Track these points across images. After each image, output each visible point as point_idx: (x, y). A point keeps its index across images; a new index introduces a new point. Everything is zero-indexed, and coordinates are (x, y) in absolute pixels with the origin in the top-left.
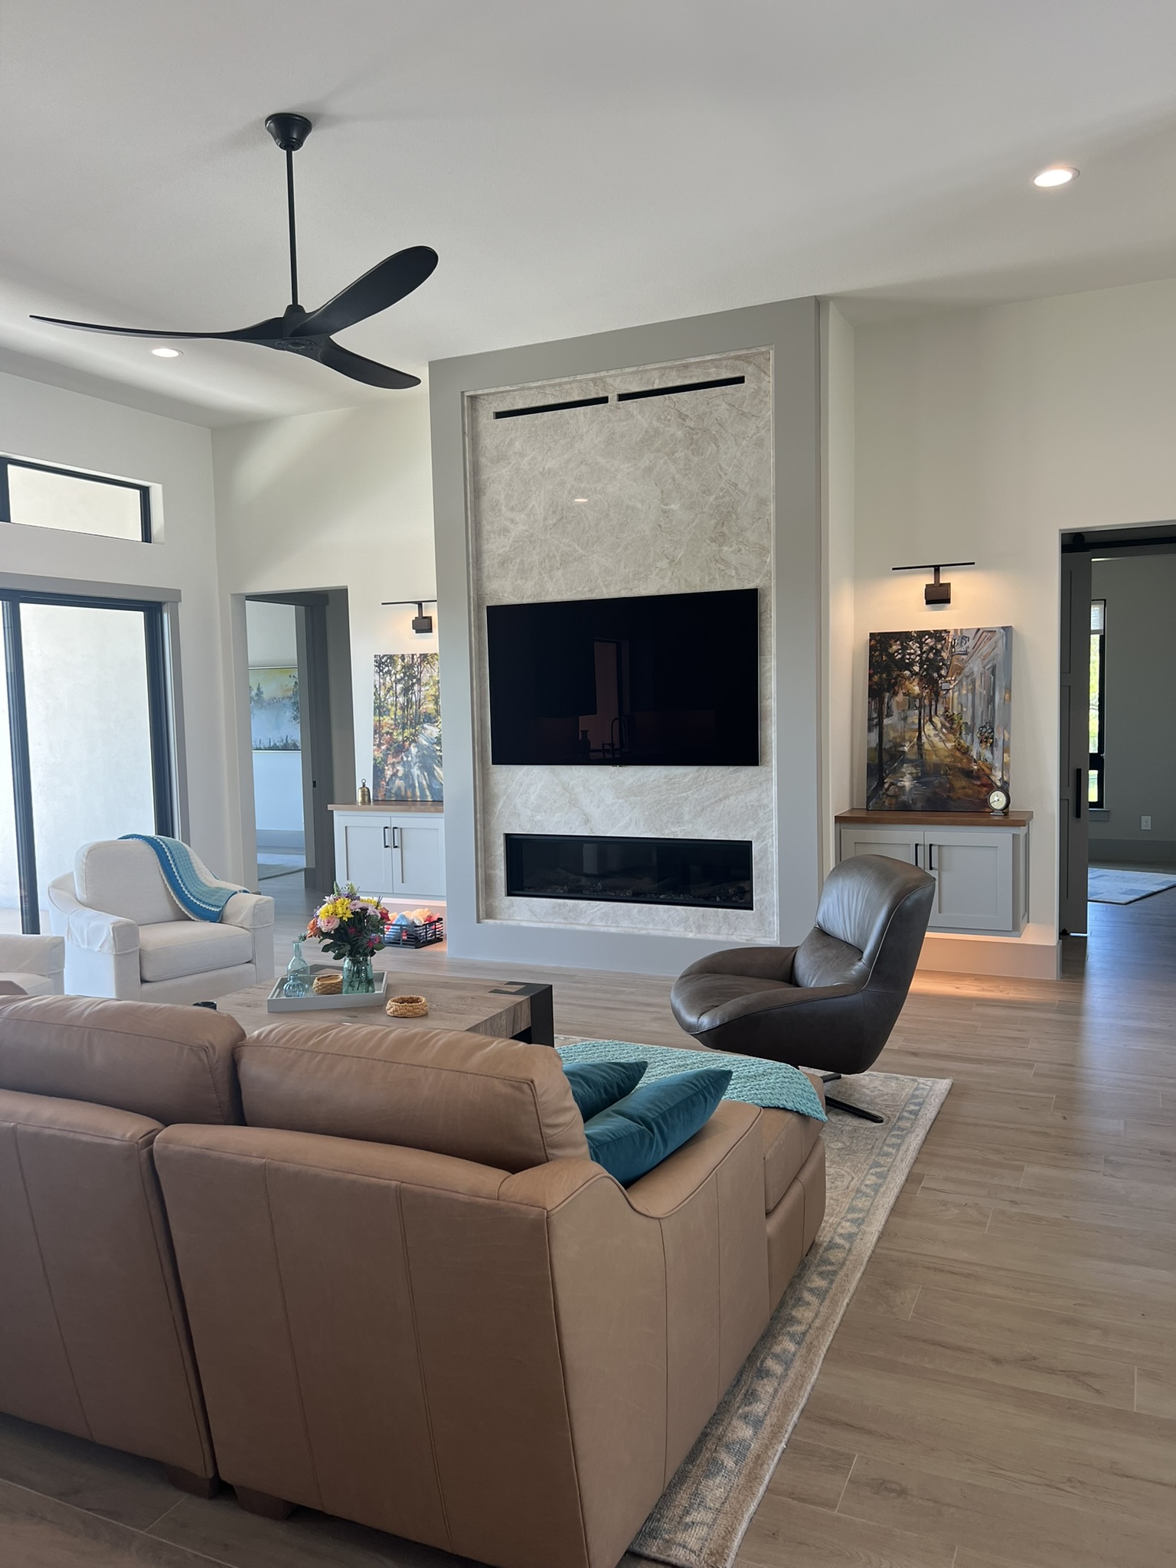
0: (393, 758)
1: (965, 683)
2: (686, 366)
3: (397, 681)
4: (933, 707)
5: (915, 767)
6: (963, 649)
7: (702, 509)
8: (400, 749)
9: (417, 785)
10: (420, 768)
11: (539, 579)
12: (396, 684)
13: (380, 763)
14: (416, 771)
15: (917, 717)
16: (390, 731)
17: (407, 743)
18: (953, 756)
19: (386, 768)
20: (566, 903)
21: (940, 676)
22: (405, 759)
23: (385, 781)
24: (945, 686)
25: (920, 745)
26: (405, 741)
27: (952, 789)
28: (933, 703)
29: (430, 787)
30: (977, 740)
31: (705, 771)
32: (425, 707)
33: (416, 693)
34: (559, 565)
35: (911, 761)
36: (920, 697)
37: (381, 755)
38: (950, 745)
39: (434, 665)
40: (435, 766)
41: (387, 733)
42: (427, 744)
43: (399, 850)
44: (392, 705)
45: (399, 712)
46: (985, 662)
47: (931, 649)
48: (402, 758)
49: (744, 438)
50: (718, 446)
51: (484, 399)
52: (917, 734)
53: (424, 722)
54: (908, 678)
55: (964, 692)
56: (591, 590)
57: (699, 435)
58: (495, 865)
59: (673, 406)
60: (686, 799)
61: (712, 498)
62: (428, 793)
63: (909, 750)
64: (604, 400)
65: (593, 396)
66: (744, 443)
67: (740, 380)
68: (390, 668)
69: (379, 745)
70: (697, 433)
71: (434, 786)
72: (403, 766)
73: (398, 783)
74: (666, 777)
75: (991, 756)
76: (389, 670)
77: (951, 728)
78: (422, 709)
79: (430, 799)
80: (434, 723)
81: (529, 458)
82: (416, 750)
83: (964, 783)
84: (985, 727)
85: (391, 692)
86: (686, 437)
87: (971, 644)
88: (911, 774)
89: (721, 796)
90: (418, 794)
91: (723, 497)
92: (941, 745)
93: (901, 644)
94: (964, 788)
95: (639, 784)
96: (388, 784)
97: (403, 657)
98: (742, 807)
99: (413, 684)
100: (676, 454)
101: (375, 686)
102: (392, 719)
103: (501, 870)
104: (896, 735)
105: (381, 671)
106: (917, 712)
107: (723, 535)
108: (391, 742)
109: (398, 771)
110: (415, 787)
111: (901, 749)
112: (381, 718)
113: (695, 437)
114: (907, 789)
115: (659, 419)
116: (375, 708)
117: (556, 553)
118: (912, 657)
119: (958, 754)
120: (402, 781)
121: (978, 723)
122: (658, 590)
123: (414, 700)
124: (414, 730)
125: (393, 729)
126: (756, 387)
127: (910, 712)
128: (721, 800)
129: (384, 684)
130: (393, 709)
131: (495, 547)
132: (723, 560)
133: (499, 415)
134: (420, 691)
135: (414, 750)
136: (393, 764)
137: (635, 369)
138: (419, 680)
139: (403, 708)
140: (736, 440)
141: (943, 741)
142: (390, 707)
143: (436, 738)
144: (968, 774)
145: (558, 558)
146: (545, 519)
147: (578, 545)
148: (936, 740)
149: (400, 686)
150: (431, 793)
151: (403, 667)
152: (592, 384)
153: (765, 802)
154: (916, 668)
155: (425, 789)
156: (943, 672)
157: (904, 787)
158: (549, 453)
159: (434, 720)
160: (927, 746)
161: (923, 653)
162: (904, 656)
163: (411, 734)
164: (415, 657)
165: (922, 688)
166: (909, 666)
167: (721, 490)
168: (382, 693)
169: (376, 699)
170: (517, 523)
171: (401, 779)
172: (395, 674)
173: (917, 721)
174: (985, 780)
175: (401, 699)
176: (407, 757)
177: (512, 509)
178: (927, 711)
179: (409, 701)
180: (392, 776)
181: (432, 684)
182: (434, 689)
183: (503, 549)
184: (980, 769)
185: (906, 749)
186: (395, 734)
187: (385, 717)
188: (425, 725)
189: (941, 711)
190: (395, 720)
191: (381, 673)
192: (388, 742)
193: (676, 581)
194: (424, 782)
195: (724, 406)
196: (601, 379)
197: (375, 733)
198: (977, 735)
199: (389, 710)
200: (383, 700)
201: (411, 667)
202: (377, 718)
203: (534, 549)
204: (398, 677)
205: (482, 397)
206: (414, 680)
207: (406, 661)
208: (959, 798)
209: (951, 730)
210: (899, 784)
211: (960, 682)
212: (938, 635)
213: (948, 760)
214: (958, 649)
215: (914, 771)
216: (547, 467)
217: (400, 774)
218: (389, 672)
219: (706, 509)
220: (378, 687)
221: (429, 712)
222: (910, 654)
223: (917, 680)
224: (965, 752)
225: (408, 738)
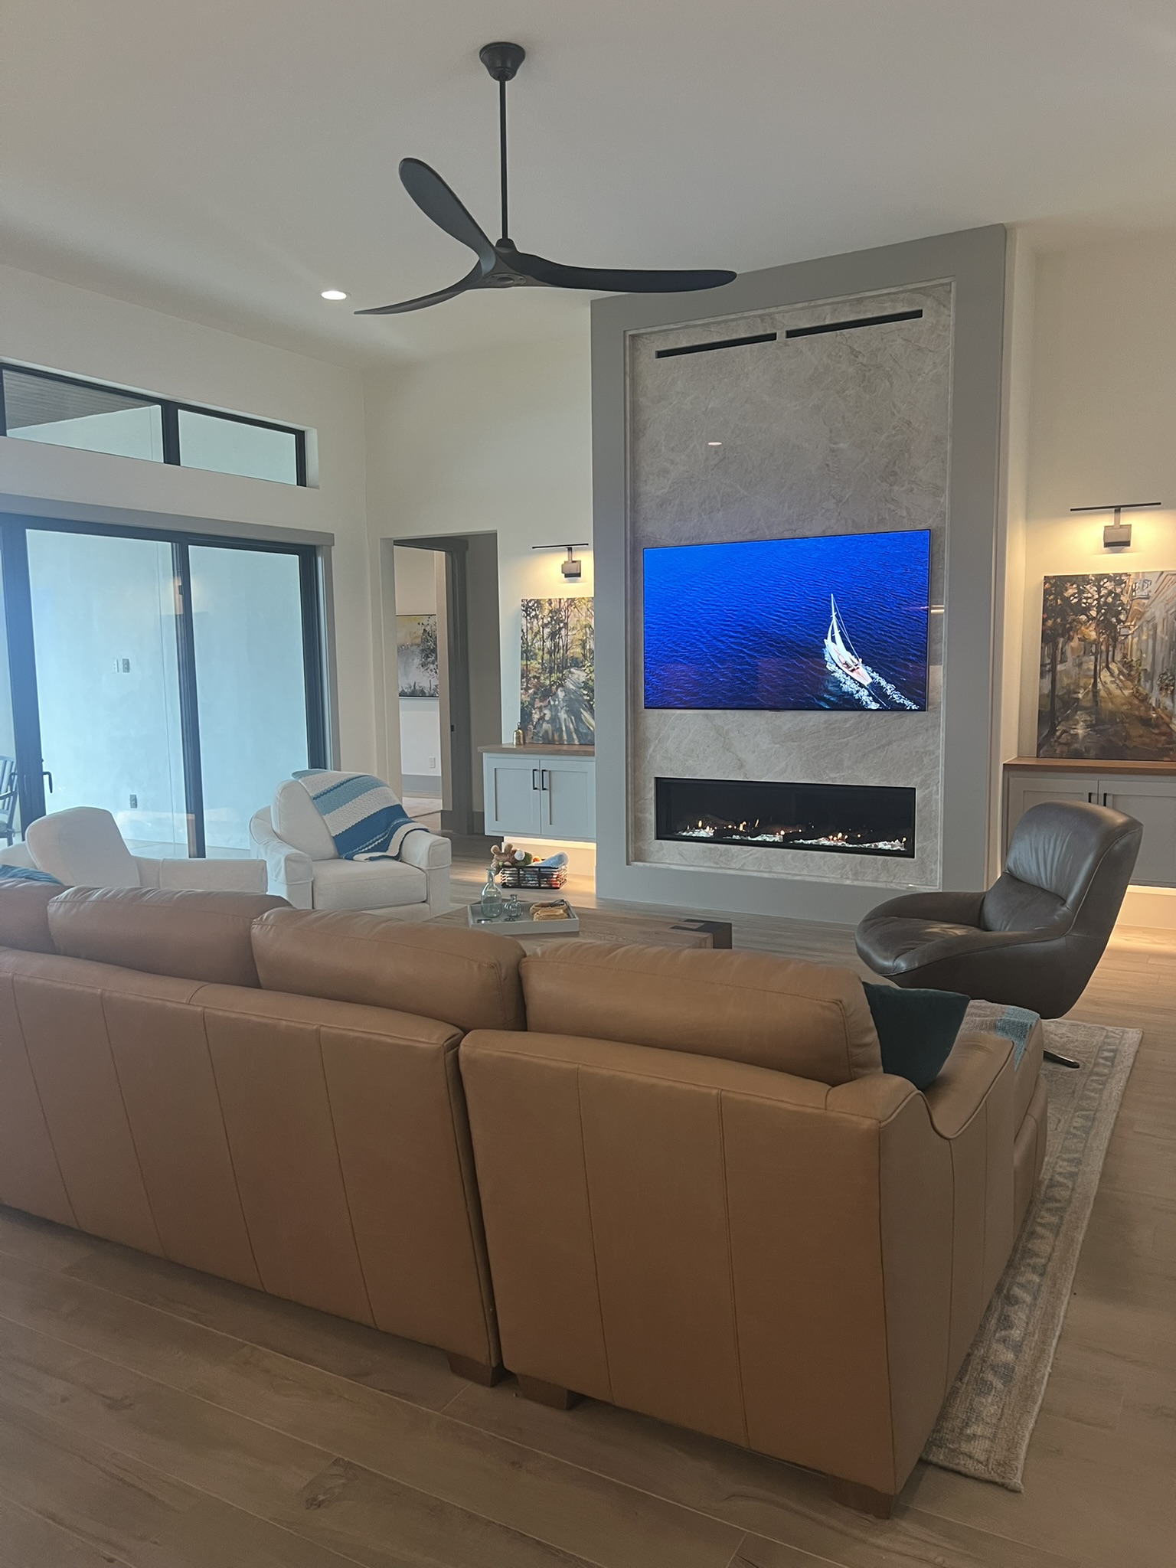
0: (540, 702)
1: (1145, 629)
2: (860, 301)
3: (544, 626)
4: (1111, 653)
5: (1090, 714)
6: (1145, 593)
7: (873, 448)
8: (547, 693)
9: (564, 729)
10: (567, 712)
11: (698, 521)
12: (543, 628)
13: (527, 706)
14: (563, 715)
15: (1093, 663)
16: (538, 675)
17: (554, 688)
18: (1130, 703)
19: (534, 711)
20: (717, 847)
21: (1119, 621)
22: (552, 703)
23: (532, 725)
24: (1124, 631)
25: (1095, 692)
26: (553, 685)
27: (1128, 737)
28: (1111, 649)
29: (577, 731)
30: (1156, 688)
31: (869, 715)
32: (572, 651)
33: (563, 638)
34: (719, 506)
35: (1085, 709)
36: (1097, 643)
37: (529, 699)
38: (1127, 692)
39: (581, 609)
40: (582, 710)
41: (535, 677)
42: (574, 688)
43: (547, 792)
44: (539, 649)
45: (546, 656)
46: (1168, 607)
47: (1110, 593)
48: (549, 701)
49: (919, 374)
50: (891, 384)
51: (646, 338)
52: (1092, 681)
53: (571, 666)
54: (1085, 623)
55: (1144, 637)
56: (752, 531)
57: (872, 372)
58: (644, 809)
59: (844, 343)
60: (847, 745)
61: (883, 437)
62: (575, 737)
63: (1083, 697)
64: (772, 337)
65: (761, 333)
66: (920, 379)
67: (918, 314)
68: (538, 612)
69: (527, 689)
70: (870, 370)
71: (580, 729)
72: (550, 710)
73: (545, 726)
74: (825, 722)
75: (1171, 705)
76: (536, 614)
77: (1129, 675)
78: (570, 653)
79: (576, 742)
80: (581, 667)
81: (690, 398)
82: (563, 694)
83: (1141, 732)
84: (1165, 674)
85: (538, 636)
86: (858, 373)
87: (1153, 588)
88: (1085, 721)
89: (883, 742)
90: (565, 737)
91: (896, 435)
92: (1118, 692)
93: (1078, 588)
94: (1141, 736)
95: (797, 729)
96: (535, 728)
97: (550, 602)
98: (906, 754)
99: (560, 629)
100: (847, 392)
101: (522, 631)
102: (539, 663)
103: (651, 813)
104: (1070, 681)
105: (528, 615)
106: (1093, 657)
107: (894, 473)
108: (539, 686)
109: (545, 714)
110: (562, 731)
111: (1075, 696)
112: (529, 663)
113: (868, 374)
114: (1080, 737)
115: (829, 356)
116: (522, 652)
117: (717, 493)
118: (1089, 601)
119: (1136, 702)
120: (549, 725)
121: (1159, 670)
122: (824, 531)
123: (561, 644)
124: (561, 675)
125: (540, 673)
126: (934, 322)
127: (1086, 658)
128: (884, 746)
129: (531, 628)
130: (541, 653)
131: (653, 489)
132: (893, 500)
133: (661, 354)
134: (567, 635)
135: (561, 694)
136: (540, 708)
137: (806, 304)
138: (566, 624)
139: (550, 653)
140: (911, 377)
141: (1120, 689)
142: (537, 651)
143: (583, 682)
144: (1146, 722)
145: (719, 499)
146: (707, 459)
147: (741, 486)
148: (1112, 687)
149: (547, 631)
150: (578, 737)
151: (551, 611)
152: (759, 321)
153: (931, 748)
154: (1094, 613)
155: (572, 733)
156: (1122, 617)
157: (1077, 734)
158: (712, 393)
159: (581, 665)
160: (1102, 693)
161: (1100, 597)
162: (1080, 600)
163: (558, 678)
164: (562, 601)
165: (1099, 634)
166: (1085, 611)
167: (894, 428)
168: (529, 638)
169: (523, 643)
170: (677, 464)
171: (548, 722)
172: (542, 619)
173: (1092, 667)
174: (1164, 729)
175: (548, 644)
176: (554, 701)
177: (673, 450)
178: (1104, 657)
179: (556, 645)
180: (539, 720)
181: (579, 628)
182: (582, 634)
183: (663, 491)
184: (1159, 717)
185: (1080, 696)
186: (542, 678)
187: (532, 661)
188: (572, 670)
189: (1118, 657)
190: (543, 664)
191: (528, 618)
192: (535, 686)
193: (843, 521)
194: (571, 726)
195: (899, 341)
196: (769, 315)
197: (522, 677)
198: (1156, 682)
199: (536, 654)
200: (530, 644)
201: (558, 611)
202: (525, 663)
203: (694, 490)
204: (545, 621)
205: (645, 336)
206: (562, 625)
207: (553, 605)
208: (1135, 747)
209: (1129, 677)
210: (1072, 732)
211: (1141, 627)
212: (1118, 579)
213: (1125, 707)
214: (1139, 593)
215: (1089, 719)
216: (710, 406)
217: (547, 718)
218: (536, 616)
219: (876, 448)
220: (525, 631)
221: (576, 656)
222: (1087, 598)
223: (1094, 625)
224: (1144, 699)
225: (555, 683)
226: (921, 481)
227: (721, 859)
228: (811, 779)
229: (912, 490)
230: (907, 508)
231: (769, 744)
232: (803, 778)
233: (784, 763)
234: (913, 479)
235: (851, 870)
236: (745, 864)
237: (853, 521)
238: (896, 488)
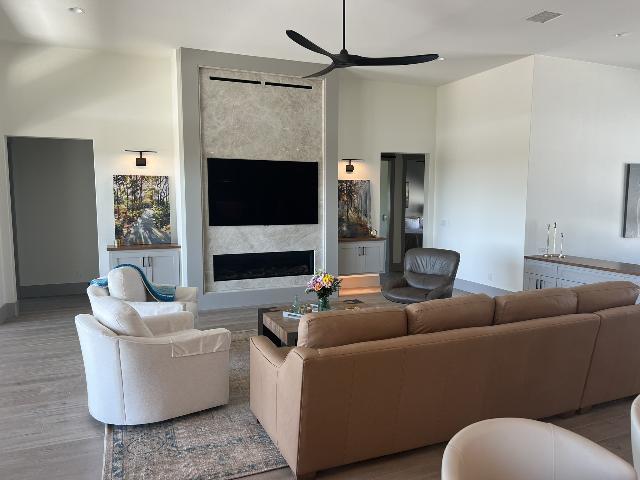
0: (127, 224)
1: (359, 197)
2: (292, 78)
3: (128, 188)
4: (351, 204)
5: (347, 223)
6: (358, 186)
7: (298, 131)
8: (131, 220)
9: (142, 237)
10: (144, 229)
11: (231, 149)
12: (127, 189)
13: (119, 227)
14: (141, 231)
15: (346, 207)
16: (125, 212)
17: (135, 218)
18: (357, 220)
19: (123, 229)
21: (352, 195)
22: (135, 225)
23: (123, 236)
24: (353, 198)
25: (348, 217)
26: (134, 216)
27: (357, 230)
28: (351, 203)
29: (150, 238)
30: (363, 215)
31: (298, 226)
32: (145, 200)
33: (140, 194)
34: (240, 144)
35: (345, 222)
36: (347, 201)
37: (120, 224)
38: (356, 216)
39: (149, 181)
40: (152, 228)
41: (123, 213)
42: (147, 218)
43: (151, 267)
44: (125, 199)
45: (130, 203)
46: (364, 191)
47: (349, 186)
48: (133, 225)
49: (312, 109)
50: (303, 110)
51: (205, 70)
52: (347, 213)
53: (145, 207)
54: (343, 195)
55: (359, 200)
56: (254, 156)
57: (297, 104)
58: (209, 269)
59: (287, 92)
60: (292, 237)
61: (301, 128)
62: (149, 240)
63: (345, 218)
64: (260, 83)
65: (255, 80)
67: (310, 88)
68: (123, 182)
69: (119, 219)
70: (296, 104)
71: (152, 237)
72: (134, 228)
73: (131, 236)
74: (284, 229)
75: (367, 220)
76: (122, 182)
77: (356, 211)
78: (144, 201)
79: (150, 243)
80: (151, 208)
81: (226, 99)
82: (141, 220)
83: (360, 228)
84: (365, 211)
85: (124, 193)
86: (292, 104)
87: (360, 185)
88: (346, 226)
89: (304, 235)
90: (143, 241)
91: (305, 128)
92: (353, 216)
93: (341, 184)
94: (360, 230)
95: (274, 232)
96: (125, 237)
97: (131, 177)
98: (311, 239)
99: (137, 190)
100: (288, 110)
101: (114, 190)
102: (126, 206)
103: (212, 271)
104: (341, 213)
105: (117, 182)
106: (346, 206)
107: (305, 141)
108: (126, 217)
109: (130, 231)
110: (142, 238)
111: (343, 218)
112: (119, 206)
113: (295, 104)
114: (345, 231)
115: (282, 95)
116: (115, 201)
117: (239, 139)
118: (344, 188)
119: (358, 219)
120: (134, 236)
121: (363, 210)
122: (281, 159)
123: (138, 197)
124: (139, 211)
125: (126, 211)
126: (316, 92)
127: (344, 206)
128: (304, 236)
129: (120, 189)
130: (126, 201)
131: (210, 133)
132: (305, 151)
133: (212, 78)
134: (142, 193)
135: (139, 221)
136: (128, 228)
137: (275, 74)
138: (141, 188)
139: (132, 201)
140: (309, 109)
141: (354, 215)
142: (124, 200)
143: (152, 215)
144: (361, 225)
145: (240, 142)
146: (234, 125)
147: (249, 138)
148: (352, 215)
149: (129, 191)
150: (151, 240)
151: (131, 181)
152: (255, 75)
153: (319, 236)
154: (345, 192)
155: (147, 239)
156: (353, 194)
157: (344, 230)
158: (236, 99)
159: (151, 207)
160: (350, 217)
161: (347, 187)
162: (342, 188)
163: (138, 213)
164: (138, 177)
165: (347, 198)
166: (343, 191)
167: (305, 125)
168: (119, 193)
169: (115, 196)
170: (221, 125)
171: (132, 234)
172: (127, 185)
173: (346, 209)
174: (365, 227)
175: (131, 197)
176: (136, 224)
177: (219, 119)
178: (349, 206)
179: (135, 198)
180: (127, 233)
181: (148, 190)
182: (150, 192)
183: (214, 135)
184: (364, 224)
185: (344, 218)
186: (128, 213)
187: (121, 205)
188: (146, 209)
189: (353, 206)
190: (128, 206)
191: (118, 184)
192: (124, 217)
193: (288, 156)
194: (147, 236)
195: (305, 96)
196: (259, 74)
197: (115, 212)
198: (363, 213)
199: (124, 202)
200: (119, 197)
201: (136, 181)
202: (117, 206)
203: (229, 137)
204: (128, 186)
205: (204, 69)
206: (138, 188)
207: (133, 178)
208: (359, 233)
209: (356, 212)
210: (343, 229)
211: (358, 197)
212: (351, 182)
213: (356, 221)
214: (356, 186)
215: (347, 225)
216: (235, 104)
217: (132, 232)
218: (123, 184)
219: (299, 132)
220: (116, 190)
221: (148, 203)
222: (343, 187)
223: (346, 196)
224: (360, 218)
225: (136, 215)
226: (313, 145)
227: (244, 285)
228: (279, 250)
229: (311, 148)
230: (309, 154)
231: (263, 238)
232: (276, 250)
233: (269, 245)
234: (311, 144)
235: (294, 282)
236: (254, 286)
237: (292, 157)
238: (306, 147)
